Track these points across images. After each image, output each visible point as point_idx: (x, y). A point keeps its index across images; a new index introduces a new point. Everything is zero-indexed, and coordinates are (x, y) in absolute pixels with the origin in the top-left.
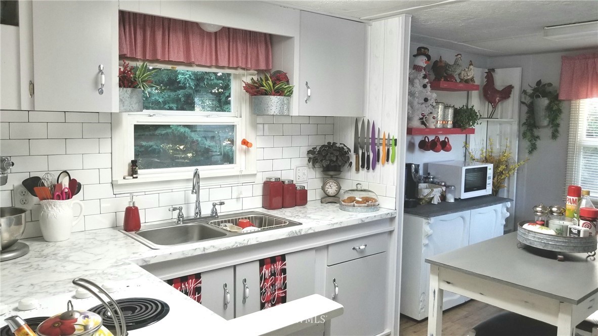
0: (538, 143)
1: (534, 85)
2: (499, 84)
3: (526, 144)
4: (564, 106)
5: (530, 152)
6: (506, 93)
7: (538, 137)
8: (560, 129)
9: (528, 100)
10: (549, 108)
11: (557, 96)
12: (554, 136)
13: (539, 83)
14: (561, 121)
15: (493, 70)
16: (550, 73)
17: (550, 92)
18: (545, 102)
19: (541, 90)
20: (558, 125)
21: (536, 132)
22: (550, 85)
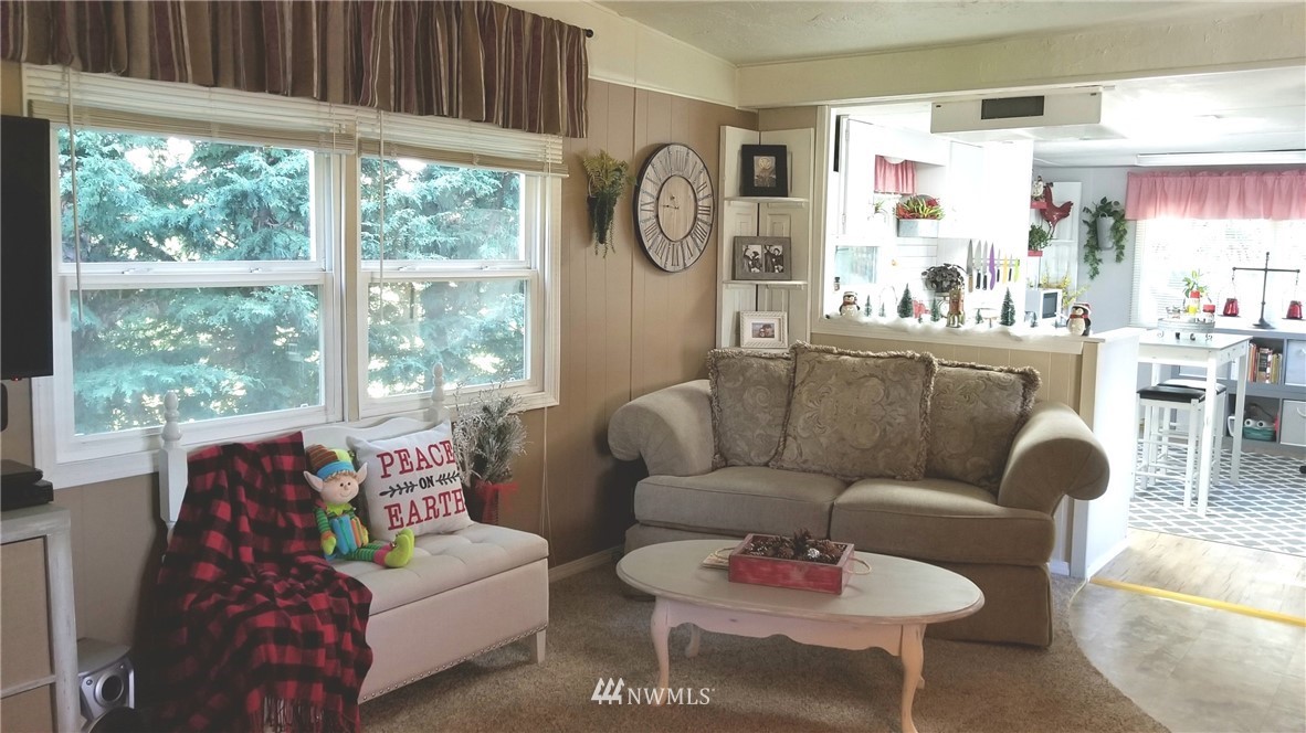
0: (1100, 267)
1: (1098, 202)
2: (1057, 201)
3: (1087, 268)
4: (1129, 226)
5: (1092, 277)
6: (1065, 209)
7: (1100, 260)
8: (1124, 251)
9: (1088, 218)
10: (1115, 229)
11: (1123, 216)
12: (1119, 259)
13: (1104, 200)
14: (1126, 242)
15: (1052, 184)
16: (1115, 193)
17: (1116, 211)
18: (1110, 221)
19: (1105, 208)
20: (1123, 247)
21: (1098, 255)
22: (1117, 203)
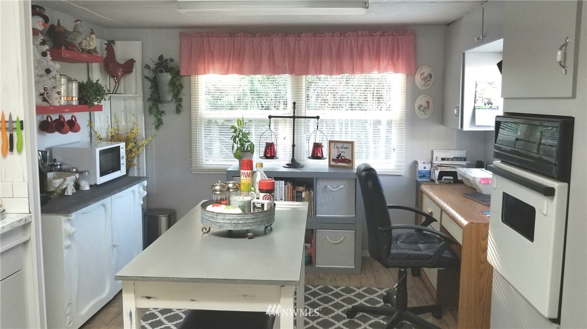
0: (164, 118)
1: (156, 60)
2: (121, 57)
3: (152, 119)
4: (184, 81)
5: (157, 127)
6: (129, 66)
7: (163, 112)
8: (183, 104)
9: (150, 75)
10: (172, 83)
11: (178, 72)
12: (178, 110)
13: (161, 57)
14: (183, 95)
15: (113, 42)
16: (171, 49)
17: (172, 68)
18: (167, 77)
19: (163, 65)
20: (181, 100)
21: (161, 107)
22: (172, 60)
